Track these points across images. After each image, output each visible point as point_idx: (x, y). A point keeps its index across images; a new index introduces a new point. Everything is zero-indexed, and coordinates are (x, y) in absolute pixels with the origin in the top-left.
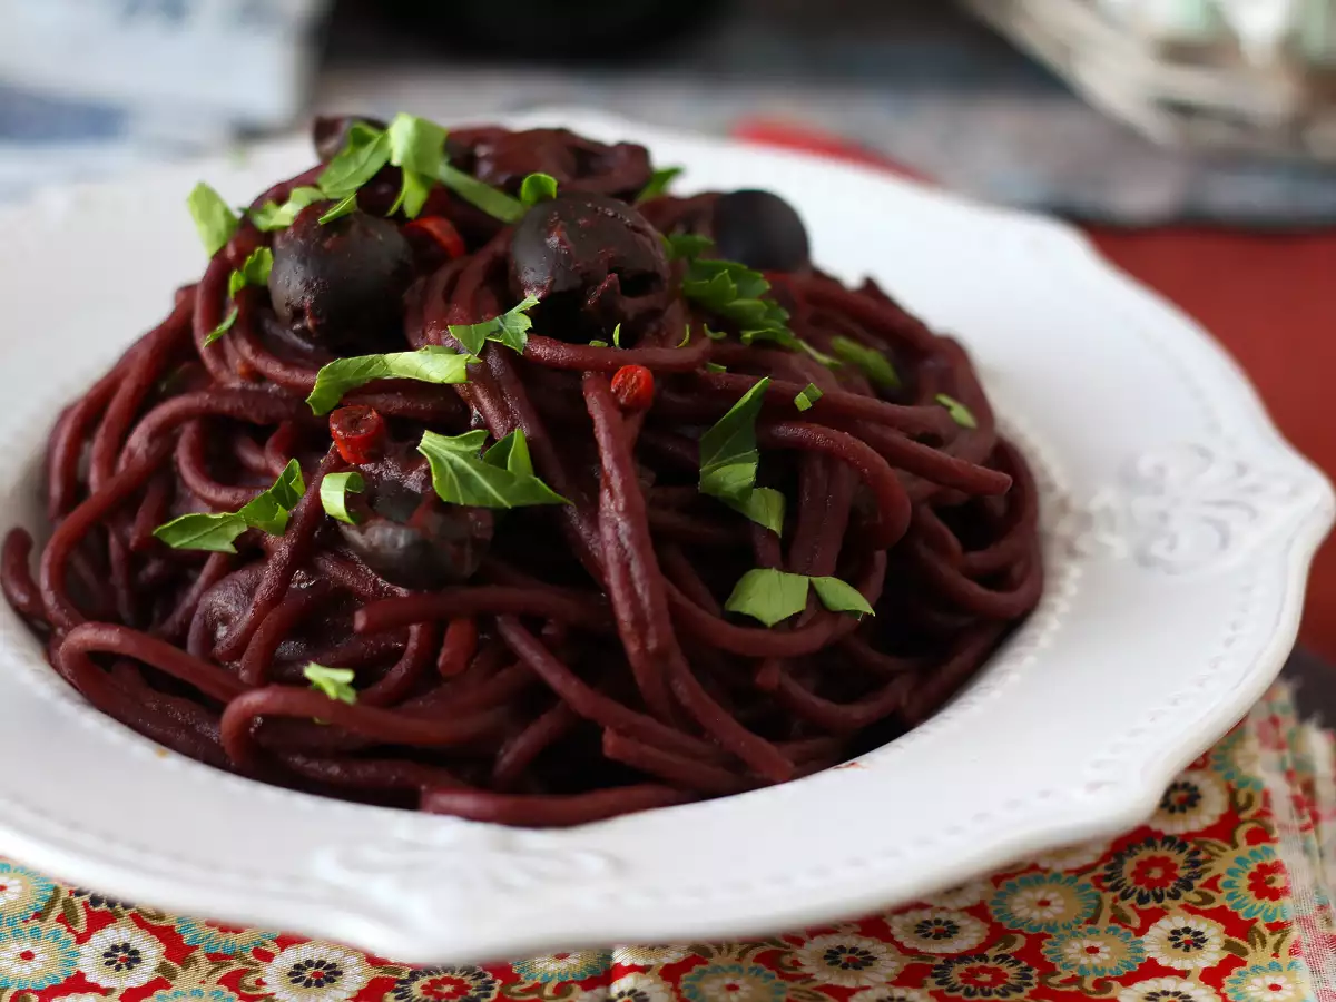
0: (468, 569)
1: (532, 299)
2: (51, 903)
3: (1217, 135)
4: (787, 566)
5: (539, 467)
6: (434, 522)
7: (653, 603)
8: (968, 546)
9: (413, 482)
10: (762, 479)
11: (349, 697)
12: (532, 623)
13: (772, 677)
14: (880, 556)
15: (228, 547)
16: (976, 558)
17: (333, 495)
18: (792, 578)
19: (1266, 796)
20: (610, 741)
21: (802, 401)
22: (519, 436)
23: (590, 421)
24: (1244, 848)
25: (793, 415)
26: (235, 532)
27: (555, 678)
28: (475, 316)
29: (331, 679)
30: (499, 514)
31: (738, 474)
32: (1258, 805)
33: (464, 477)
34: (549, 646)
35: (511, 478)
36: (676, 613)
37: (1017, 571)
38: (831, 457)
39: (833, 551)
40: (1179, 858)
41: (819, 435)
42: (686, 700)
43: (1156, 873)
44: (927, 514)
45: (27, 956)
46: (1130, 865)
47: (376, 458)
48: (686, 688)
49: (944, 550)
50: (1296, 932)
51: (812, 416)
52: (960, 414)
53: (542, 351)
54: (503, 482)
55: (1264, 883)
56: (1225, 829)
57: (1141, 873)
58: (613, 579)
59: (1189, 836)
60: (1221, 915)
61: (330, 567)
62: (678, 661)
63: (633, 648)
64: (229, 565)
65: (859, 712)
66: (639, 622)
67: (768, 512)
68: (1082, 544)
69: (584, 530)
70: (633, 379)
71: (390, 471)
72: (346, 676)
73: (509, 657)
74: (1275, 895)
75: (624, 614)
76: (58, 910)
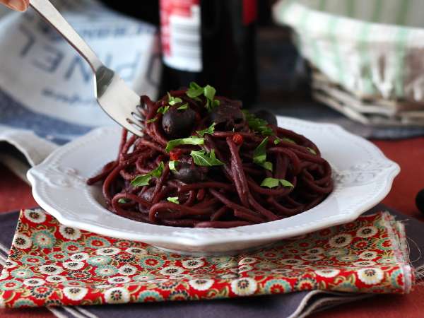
0: (202, 179)
1: (214, 124)
2: (111, 261)
3: (377, 121)
4: (274, 177)
5: (217, 157)
6: (195, 168)
7: (244, 182)
8: (315, 179)
9: (189, 162)
10: (268, 160)
11: (177, 203)
12: (217, 190)
13: (271, 200)
14: (295, 178)
15: (147, 184)
16: (318, 182)
17: (172, 165)
18: (274, 180)
19: (386, 229)
20: (235, 212)
21: (276, 142)
22: (213, 151)
23: (228, 147)
24: (382, 239)
25: (274, 146)
26: (148, 179)
27: (223, 199)
28: (202, 129)
29: (174, 200)
30: (209, 167)
31: (262, 158)
32: (385, 231)
33: (201, 160)
34: (221, 194)
35: (211, 159)
36: (249, 186)
37: (327, 184)
38: (282, 154)
39: (284, 174)
40: (367, 242)
41: (280, 150)
42: (252, 204)
43: (362, 245)
44: (305, 170)
45: (106, 271)
46: (356, 244)
47: (180, 158)
48: (251, 202)
49: (309, 179)
50: (393, 252)
51: (278, 145)
52: (313, 151)
53: (217, 134)
54: (210, 160)
55: (386, 244)
56: (377, 236)
57: (358, 245)
58: (235, 178)
59: (369, 238)
60: (376, 251)
61: (171, 184)
62: (250, 195)
63: (239, 192)
64: (148, 187)
65: (292, 211)
66: (241, 186)
67: (269, 166)
68: (342, 181)
69: (228, 170)
70: (237, 137)
71: (184, 161)
72: (177, 198)
73: (213, 196)
74: (388, 246)
75: (237, 185)
76: (113, 263)
